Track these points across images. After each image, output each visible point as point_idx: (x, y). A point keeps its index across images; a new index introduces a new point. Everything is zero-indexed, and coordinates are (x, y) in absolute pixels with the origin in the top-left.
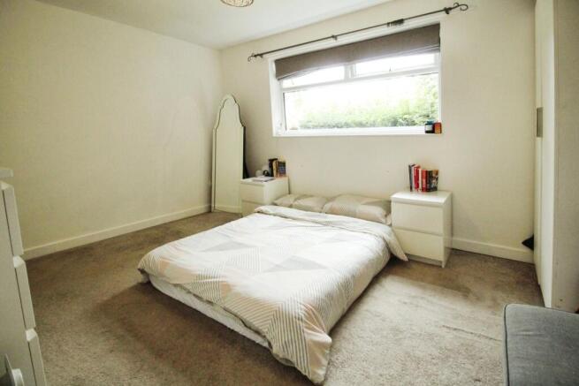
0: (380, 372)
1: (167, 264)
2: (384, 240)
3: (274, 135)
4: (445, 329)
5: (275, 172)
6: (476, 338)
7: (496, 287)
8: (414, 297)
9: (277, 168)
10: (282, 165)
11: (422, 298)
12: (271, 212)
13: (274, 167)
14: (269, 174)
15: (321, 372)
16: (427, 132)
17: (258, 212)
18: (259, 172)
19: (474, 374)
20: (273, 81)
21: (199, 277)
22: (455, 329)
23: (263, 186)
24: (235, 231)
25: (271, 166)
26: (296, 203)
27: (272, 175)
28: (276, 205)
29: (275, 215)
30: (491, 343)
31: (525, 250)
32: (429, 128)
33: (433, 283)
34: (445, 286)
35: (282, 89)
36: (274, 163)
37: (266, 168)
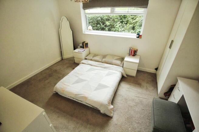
0: (124, 111)
1: (64, 90)
2: (121, 72)
3: (83, 33)
4: (136, 97)
5: (84, 47)
6: (143, 99)
7: (147, 83)
8: (129, 88)
9: (85, 45)
10: (87, 44)
11: (131, 88)
12: (87, 63)
13: (84, 45)
14: (83, 47)
15: (112, 114)
16: (137, 37)
17: (82, 63)
18: (79, 47)
19: (142, 108)
20: (82, 10)
21: (76, 95)
22: (138, 97)
23: (82, 53)
24: (78, 73)
25: (83, 45)
26: (93, 58)
27: (84, 48)
28: (86, 59)
29: (88, 64)
30: (146, 100)
31: (155, 71)
32: (138, 36)
33: (133, 83)
34: (136, 84)
35: (85, 13)
36: (84, 44)
37: (81, 45)
